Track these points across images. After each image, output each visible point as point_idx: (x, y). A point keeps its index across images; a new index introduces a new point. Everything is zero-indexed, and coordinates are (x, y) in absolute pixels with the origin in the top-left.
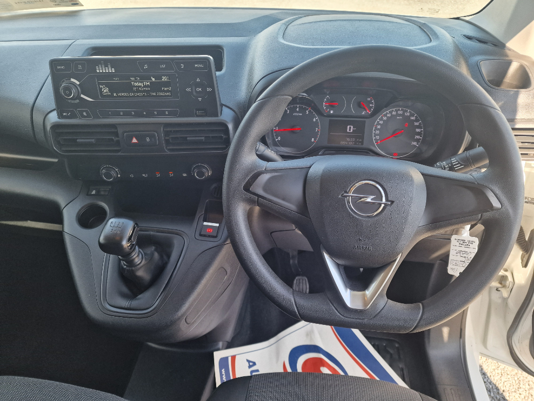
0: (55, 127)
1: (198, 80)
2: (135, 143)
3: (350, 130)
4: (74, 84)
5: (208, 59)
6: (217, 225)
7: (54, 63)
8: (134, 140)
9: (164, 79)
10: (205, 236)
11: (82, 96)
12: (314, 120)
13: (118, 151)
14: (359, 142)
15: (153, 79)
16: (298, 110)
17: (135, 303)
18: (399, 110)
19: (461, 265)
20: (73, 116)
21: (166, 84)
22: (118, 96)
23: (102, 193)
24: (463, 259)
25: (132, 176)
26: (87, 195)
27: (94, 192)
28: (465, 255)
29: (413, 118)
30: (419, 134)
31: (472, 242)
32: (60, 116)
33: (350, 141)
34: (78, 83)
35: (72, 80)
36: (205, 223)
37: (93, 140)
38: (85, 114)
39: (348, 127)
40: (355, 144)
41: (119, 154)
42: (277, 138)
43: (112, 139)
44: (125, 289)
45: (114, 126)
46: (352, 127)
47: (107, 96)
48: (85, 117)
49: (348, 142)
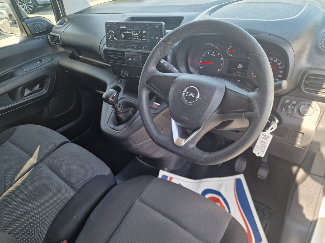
0: (105, 50)
1: (157, 33)
2: (130, 60)
3: (240, 67)
4: (112, 33)
5: (161, 24)
6: (159, 104)
7: (107, 24)
8: (130, 59)
9: (144, 32)
10: (152, 108)
11: (115, 38)
12: (221, 59)
13: (124, 63)
14: (244, 74)
15: (140, 32)
16: (214, 53)
17: (116, 128)
18: (271, 58)
19: (260, 149)
20: (111, 46)
21: (144, 35)
22: (131, 39)
23: (122, 82)
24: (262, 146)
25: (133, 76)
26: (117, 82)
27: (120, 81)
28: (263, 144)
29: (279, 64)
30: (280, 74)
31: (269, 137)
32: (107, 46)
33: (239, 73)
34: (114, 33)
35: (112, 31)
36: (155, 103)
37: (116, 57)
38: (115, 46)
39: (239, 65)
40: (241, 75)
41: (125, 64)
42: (201, 67)
43: (123, 58)
44: (116, 122)
45: (123, 52)
46: (241, 65)
47: (123, 39)
48: (114, 47)
49: (238, 73)
